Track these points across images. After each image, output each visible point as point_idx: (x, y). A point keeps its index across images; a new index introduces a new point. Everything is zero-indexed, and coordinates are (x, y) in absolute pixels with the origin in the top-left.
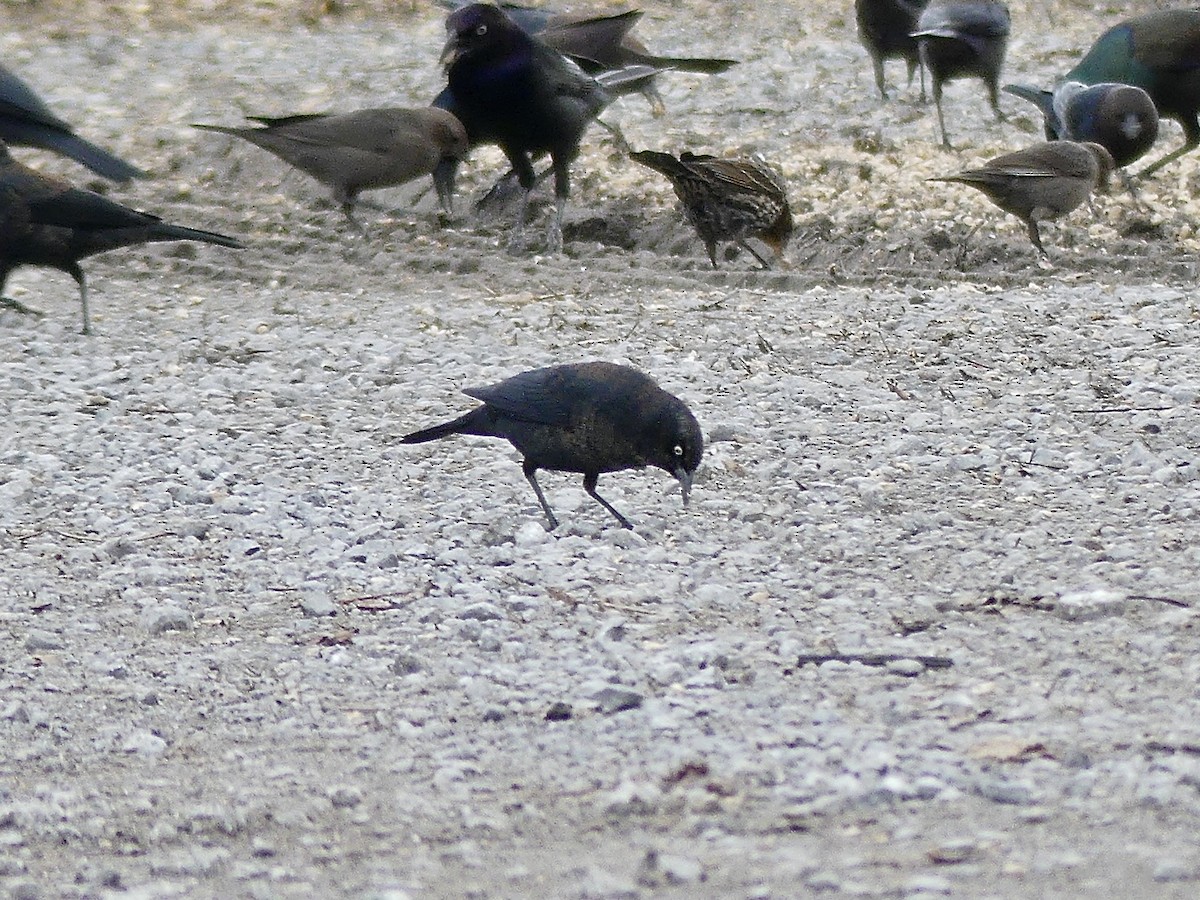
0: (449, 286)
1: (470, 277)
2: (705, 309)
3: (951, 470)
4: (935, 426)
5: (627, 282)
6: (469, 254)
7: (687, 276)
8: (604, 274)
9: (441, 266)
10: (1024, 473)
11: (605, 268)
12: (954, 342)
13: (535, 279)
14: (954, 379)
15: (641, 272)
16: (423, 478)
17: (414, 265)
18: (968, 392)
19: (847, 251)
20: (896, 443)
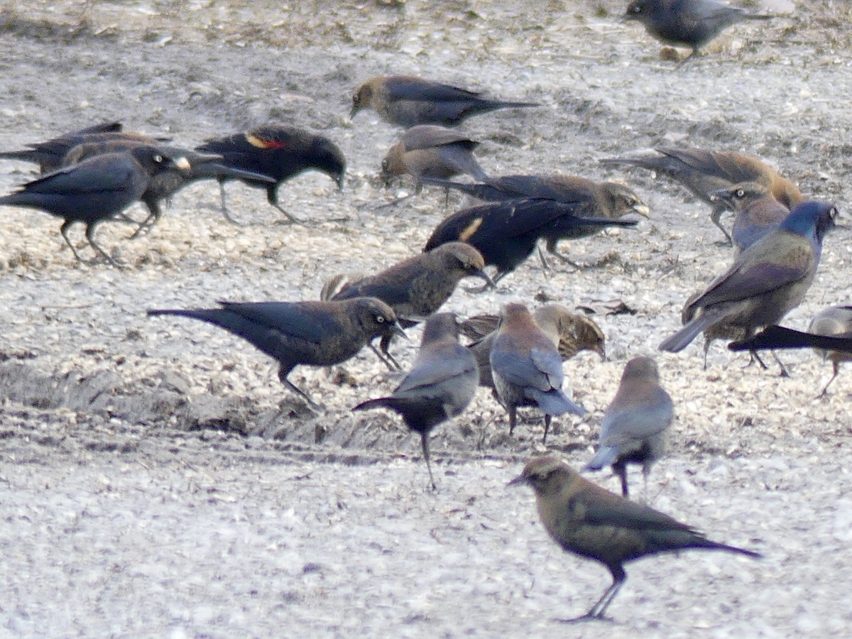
0: (116, 461)
1: (130, 455)
2: (298, 478)
3: (475, 593)
4: (464, 562)
5: (244, 459)
6: (130, 437)
7: (286, 455)
8: (226, 453)
9: (111, 448)
10: (526, 597)
11: (228, 449)
12: (477, 503)
13: (178, 457)
14: (475, 529)
15: (253, 453)
16: (99, 599)
17: (92, 447)
18: (487, 539)
19: (399, 437)
20: (436, 573)
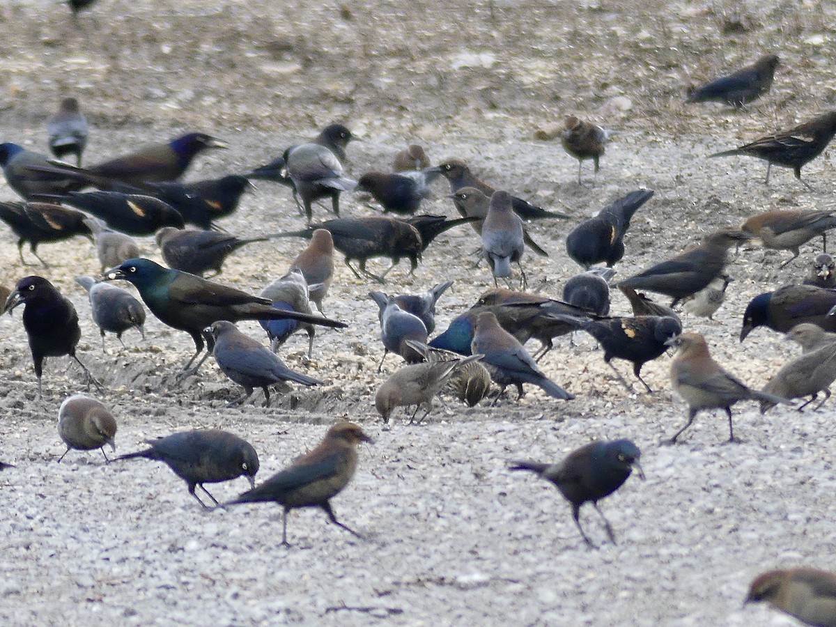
0: (151, 422)
1: (161, 418)
2: (279, 433)
3: (403, 515)
4: (395, 492)
5: (240, 420)
6: (161, 406)
7: (270, 417)
8: (228, 416)
9: (148, 413)
10: (439, 516)
11: (229, 414)
12: (404, 451)
13: (194, 419)
14: (404, 469)
15: (247, 416)
16: (138, 519)
17: (134, 412)
18: (411, 476)
19: (350, 405)
20: (375, 501)
